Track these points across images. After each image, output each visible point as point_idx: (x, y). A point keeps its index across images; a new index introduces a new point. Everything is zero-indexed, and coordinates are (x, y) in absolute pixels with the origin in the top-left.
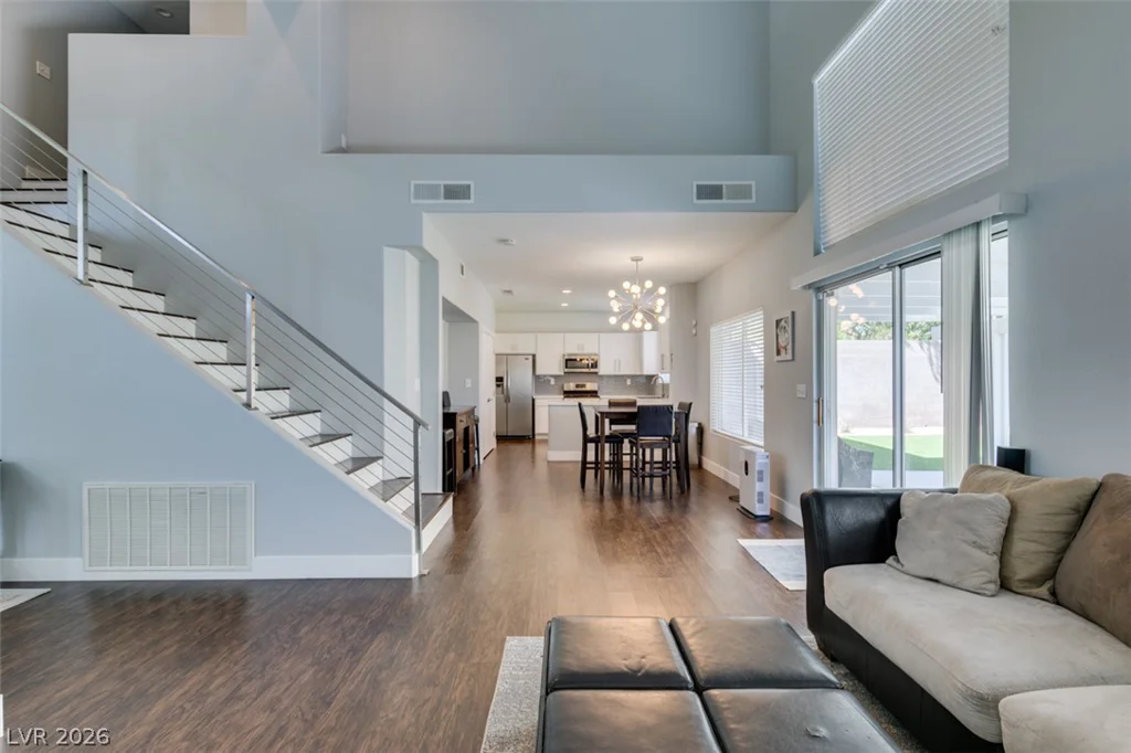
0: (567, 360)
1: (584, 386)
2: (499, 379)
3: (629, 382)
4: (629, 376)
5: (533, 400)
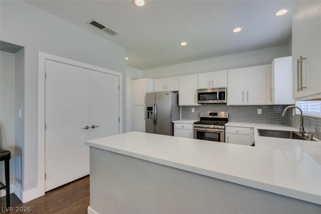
0: (199, 94)
1: (216, 114)
2: (150, 109)
3: (260, 111)
4: (259, 107)
5: (173, 124)
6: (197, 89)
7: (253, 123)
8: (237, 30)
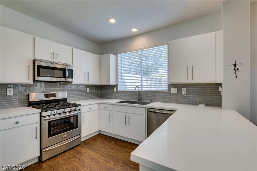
1: (53, 95)
3: (88, 90)
4: (90, 86)
6: (34, 59)
7: (84, 99)
8: (112, 21)
